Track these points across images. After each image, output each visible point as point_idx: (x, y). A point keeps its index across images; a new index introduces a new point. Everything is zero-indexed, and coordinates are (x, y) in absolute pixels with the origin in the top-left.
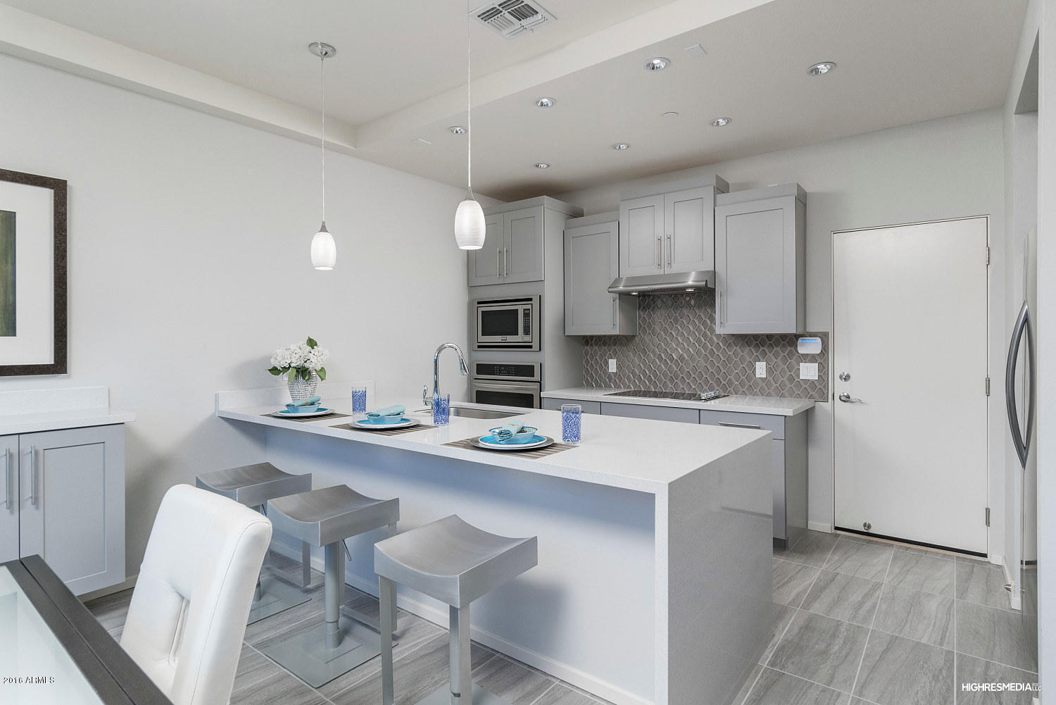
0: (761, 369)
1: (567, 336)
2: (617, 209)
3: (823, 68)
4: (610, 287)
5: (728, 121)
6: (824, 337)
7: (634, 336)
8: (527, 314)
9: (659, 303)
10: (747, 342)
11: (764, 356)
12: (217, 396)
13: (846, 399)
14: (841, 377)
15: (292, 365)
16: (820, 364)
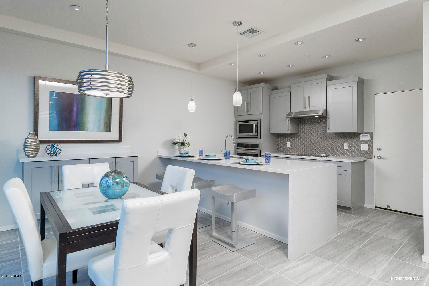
0: (346, 146)
1: (272, 134)
2: (289, 87)
3: (361, 40)
4: (286, 116)
5: (329, 56)
6: (371, 134)
7: (296, 134)
8: (256, 126)
9: (306, 121)
10: (340, 136)
11: (347, 142)
12: (158, 151)
13: (380, 158)
14: (377, 149)
15: (180, 142)
16: (369, 144)
